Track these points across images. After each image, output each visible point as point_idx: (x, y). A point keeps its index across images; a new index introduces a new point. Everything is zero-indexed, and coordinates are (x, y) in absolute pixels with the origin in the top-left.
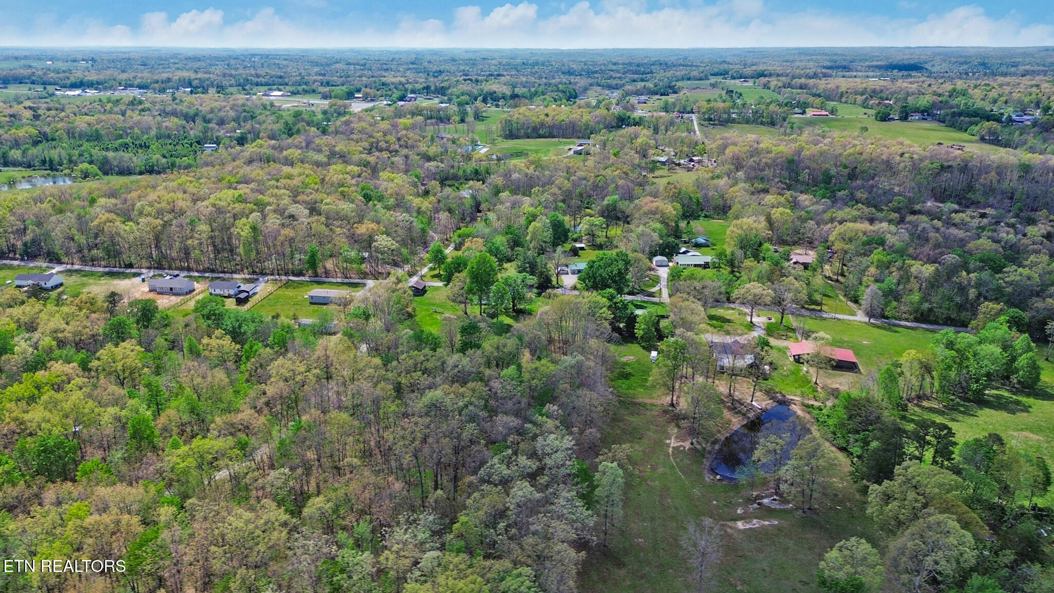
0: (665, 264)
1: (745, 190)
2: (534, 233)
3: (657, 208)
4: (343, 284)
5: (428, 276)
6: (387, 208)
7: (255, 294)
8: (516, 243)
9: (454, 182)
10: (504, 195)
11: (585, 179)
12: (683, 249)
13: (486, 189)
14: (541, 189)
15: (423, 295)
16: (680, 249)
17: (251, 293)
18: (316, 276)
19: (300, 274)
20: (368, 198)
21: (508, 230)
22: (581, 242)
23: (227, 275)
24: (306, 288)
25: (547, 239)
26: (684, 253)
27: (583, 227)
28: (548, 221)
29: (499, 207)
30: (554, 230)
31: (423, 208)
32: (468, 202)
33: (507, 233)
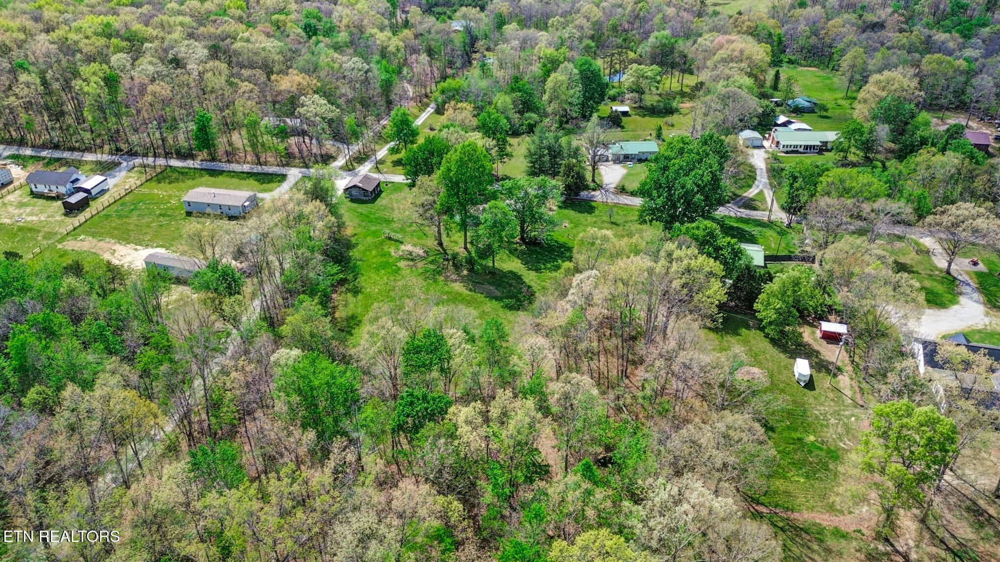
0: (758, 143)
1: (853, 25)
2: (554, 90)
3: (742, 52)
4: (250, 175)
5: (389, 164)
6: (337, 48)
7: (103, 192)
8: (527, 105)
9: (445, 9)
10: (511, 28)
11: (620, 6)
12: (782, 119)
13: (486, 20)
14: (562, 20)
15: (373, 200)
16: (776, 117)
17: (94, 192)
18: (213, 159)
19: (187, 155)
20: (310, 31)
21: (515, 84)
22: (622, 102)
23: (76, 155)
24: (190, 182)
25: (575, 101)
26: (785, 124)
27: (627, 79)
28: (576, 71)
29: (502, 46)
30: (585, 86)
31: (392, 48)
32: (458, 40)
33: (513, 90)
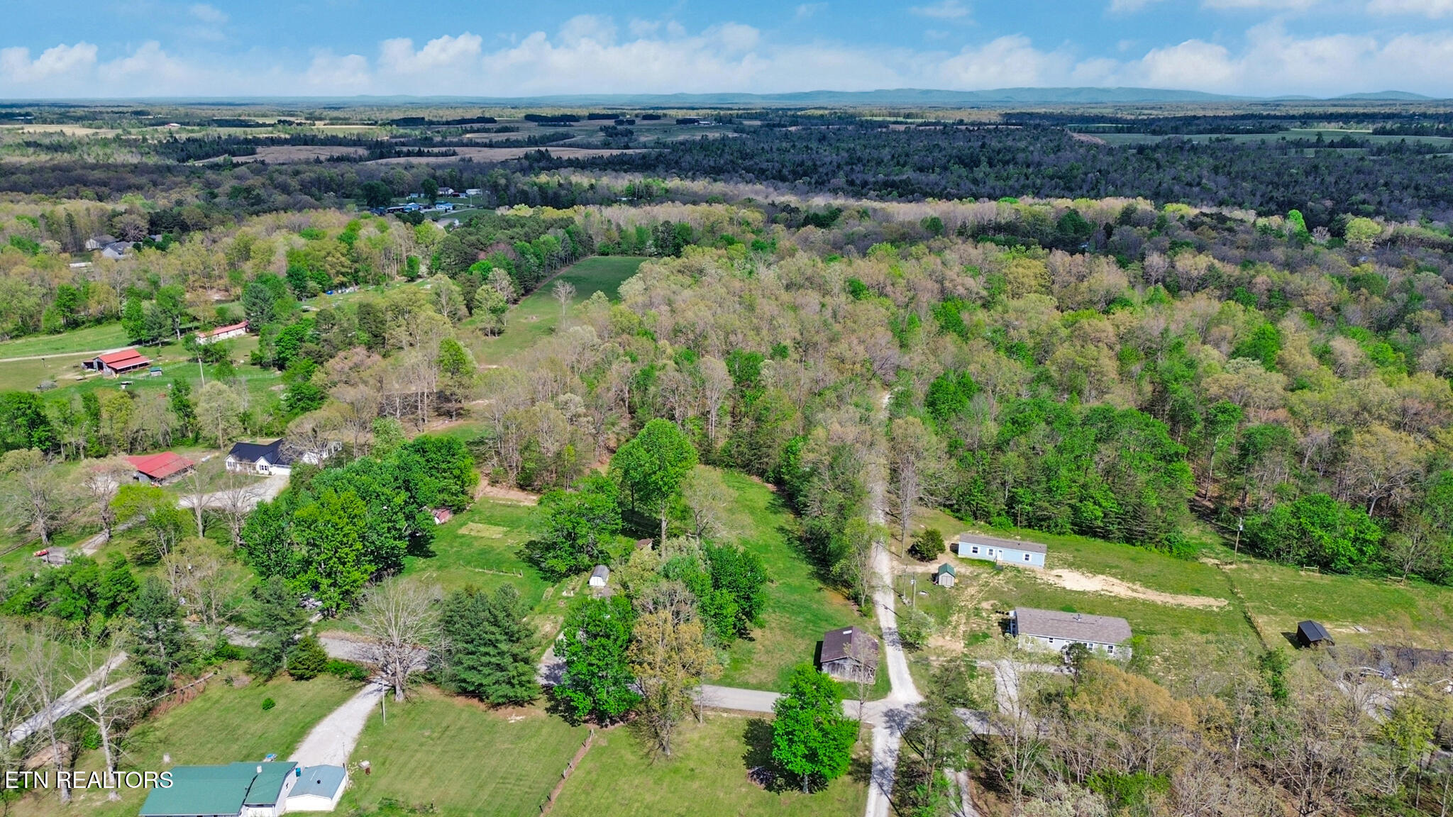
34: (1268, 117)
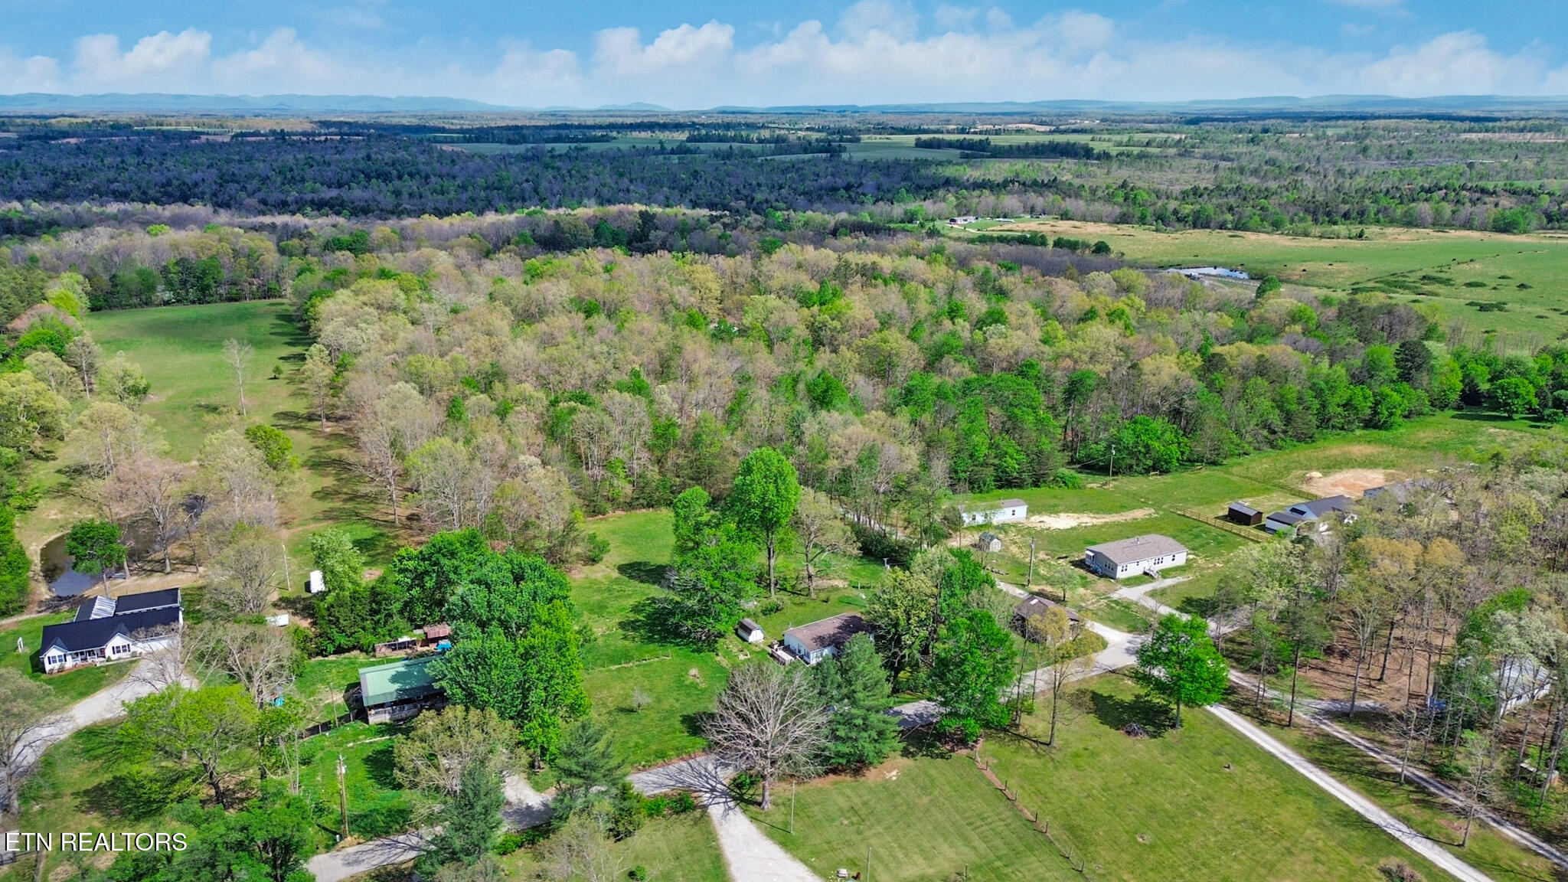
34: (551, 127)
